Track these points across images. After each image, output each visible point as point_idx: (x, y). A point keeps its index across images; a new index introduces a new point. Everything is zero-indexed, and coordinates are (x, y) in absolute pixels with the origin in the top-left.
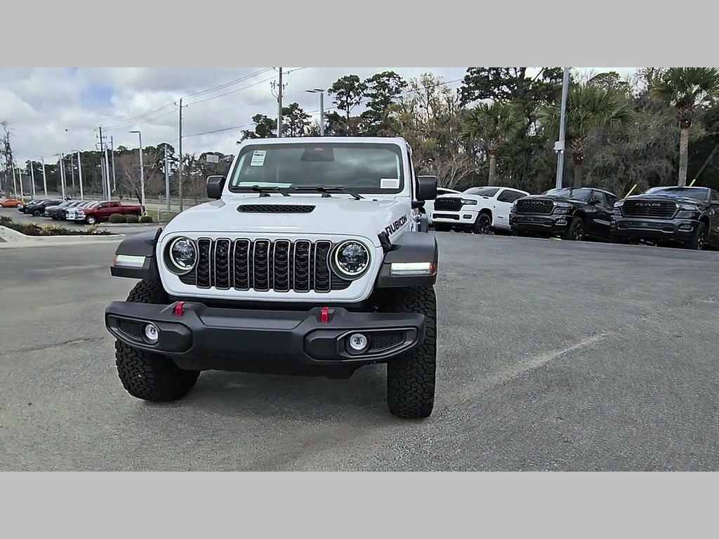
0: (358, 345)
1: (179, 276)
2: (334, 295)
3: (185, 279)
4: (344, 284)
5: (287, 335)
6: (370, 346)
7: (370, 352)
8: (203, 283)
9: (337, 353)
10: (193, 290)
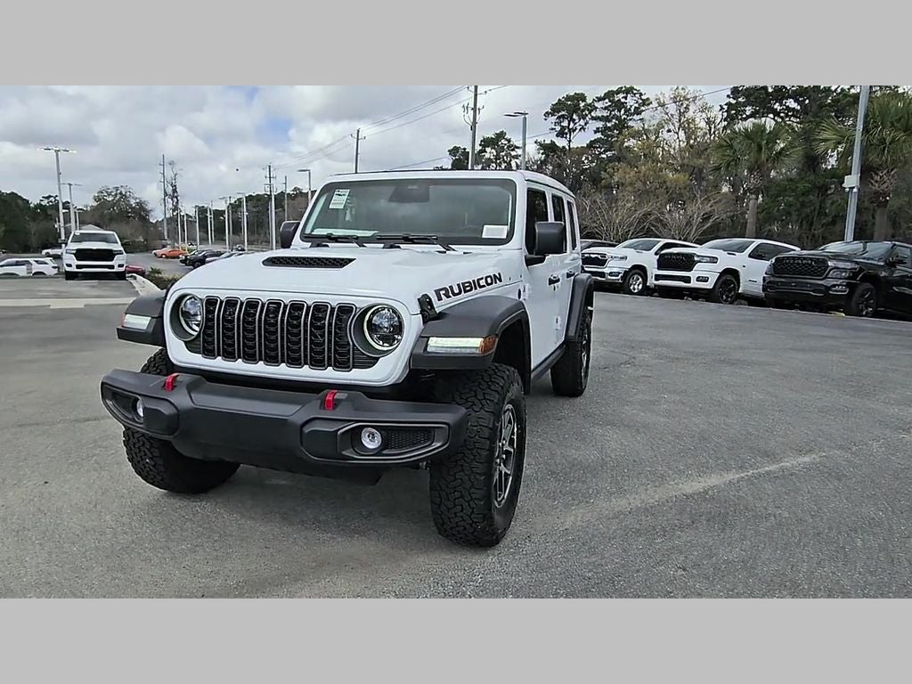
0: (371, 442)
1: (185, 342)
2: (357, 376)
3: (191, 346)
4: (370, 362)
5: (281, 423)
6: (385, 445)
7: (385, 452)
8: (209, 353)
9: (339, 450)
10: (198, 360)
